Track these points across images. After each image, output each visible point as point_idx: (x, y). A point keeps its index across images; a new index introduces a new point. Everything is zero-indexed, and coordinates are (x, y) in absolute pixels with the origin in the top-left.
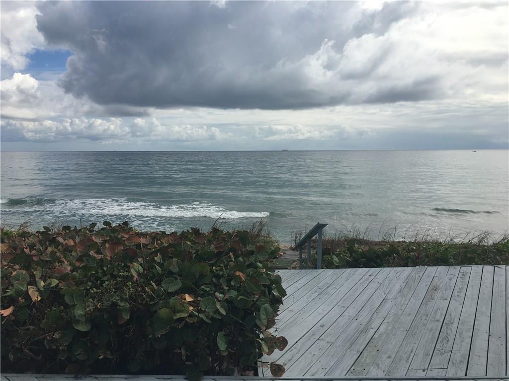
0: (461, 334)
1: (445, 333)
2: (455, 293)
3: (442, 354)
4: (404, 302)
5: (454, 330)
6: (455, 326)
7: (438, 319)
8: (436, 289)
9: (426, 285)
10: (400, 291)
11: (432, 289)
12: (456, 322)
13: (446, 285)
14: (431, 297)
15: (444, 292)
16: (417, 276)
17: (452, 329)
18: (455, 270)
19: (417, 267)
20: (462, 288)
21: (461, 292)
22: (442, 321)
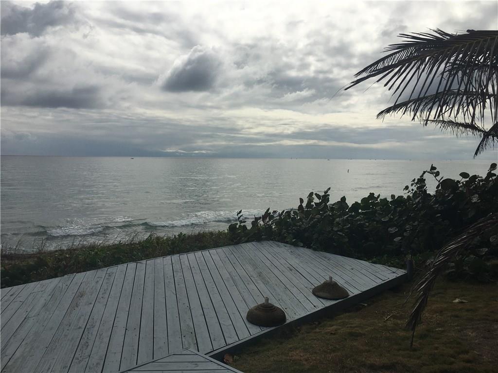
0: (101, 335)
1: (86, 338)
2: (100, 296)
3: (79, 362)
4: (47, 317)
5: (95, 333)
6: (96, 328)
7: (81, 326)
8: (82, 296)
9: (73, 293)
10: (45, 305)
11: (78, 296)
12: (98, 324)
13: (92, 289)
14: (77, 304)
15: (90, 296)
16: (64, 285)
17: (93, 333)
18: (102, 273)
19: (66, 276)
20: (107, 289)
21: (105, 293)
22: (84, 327)
